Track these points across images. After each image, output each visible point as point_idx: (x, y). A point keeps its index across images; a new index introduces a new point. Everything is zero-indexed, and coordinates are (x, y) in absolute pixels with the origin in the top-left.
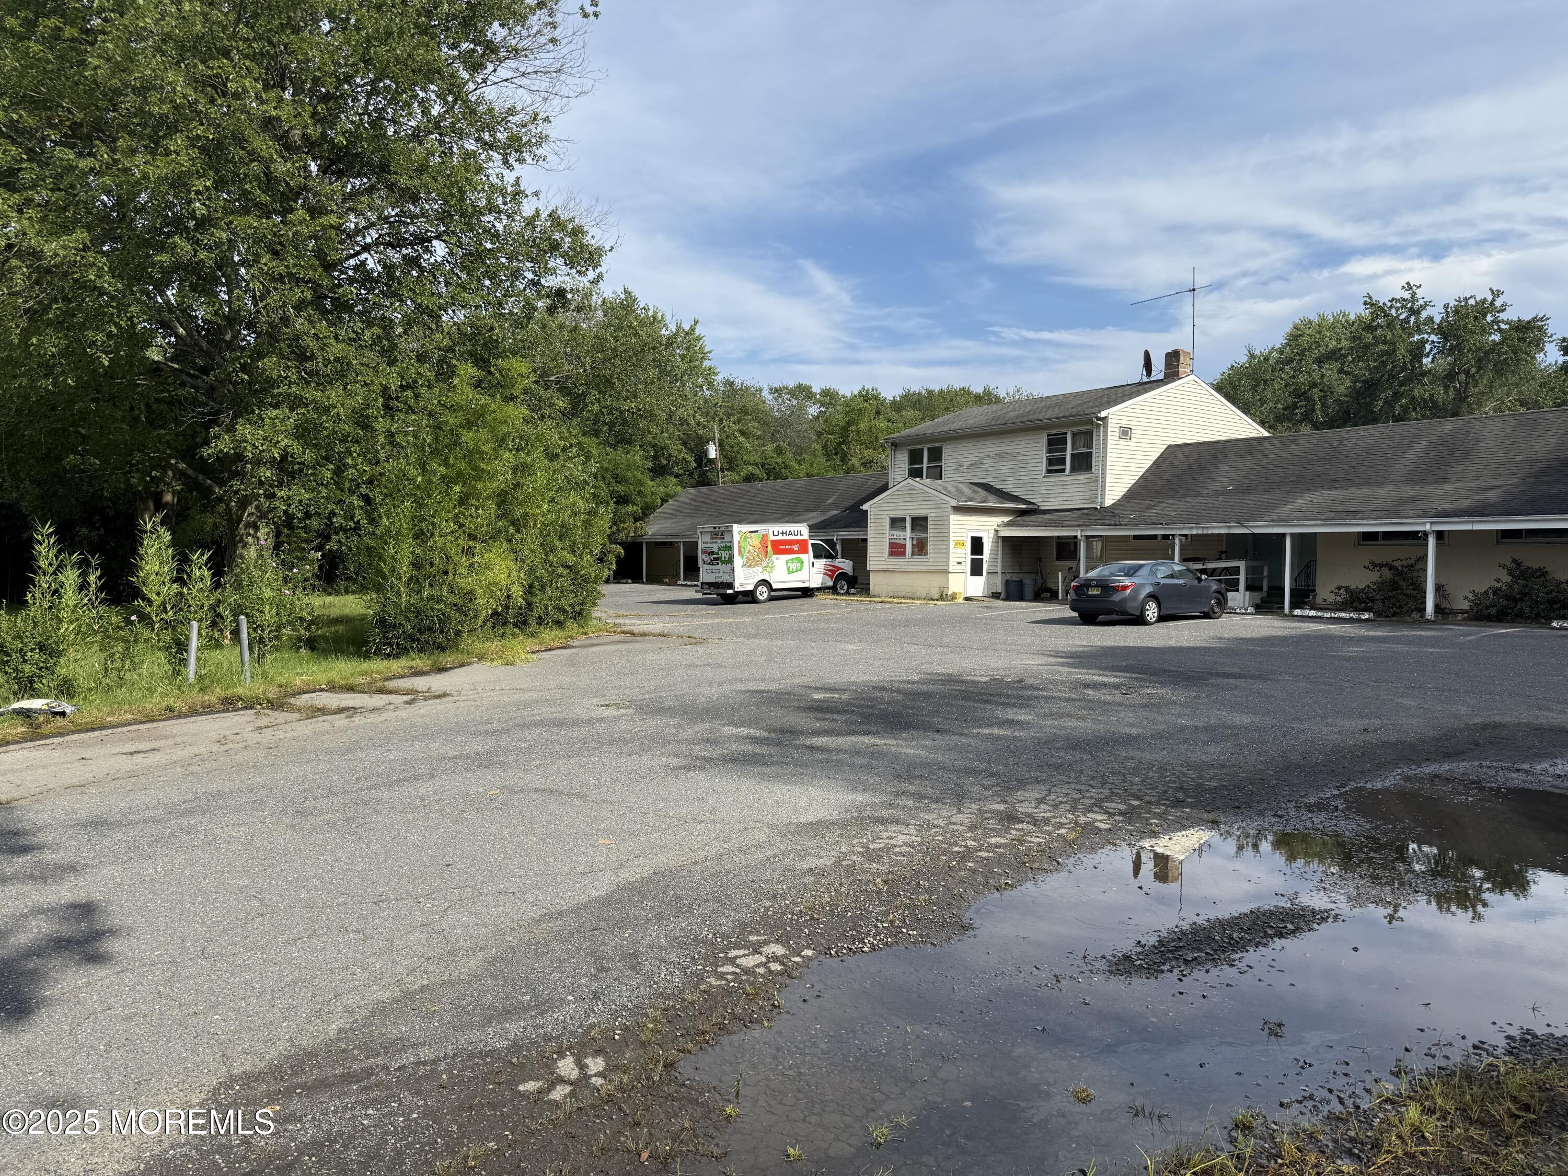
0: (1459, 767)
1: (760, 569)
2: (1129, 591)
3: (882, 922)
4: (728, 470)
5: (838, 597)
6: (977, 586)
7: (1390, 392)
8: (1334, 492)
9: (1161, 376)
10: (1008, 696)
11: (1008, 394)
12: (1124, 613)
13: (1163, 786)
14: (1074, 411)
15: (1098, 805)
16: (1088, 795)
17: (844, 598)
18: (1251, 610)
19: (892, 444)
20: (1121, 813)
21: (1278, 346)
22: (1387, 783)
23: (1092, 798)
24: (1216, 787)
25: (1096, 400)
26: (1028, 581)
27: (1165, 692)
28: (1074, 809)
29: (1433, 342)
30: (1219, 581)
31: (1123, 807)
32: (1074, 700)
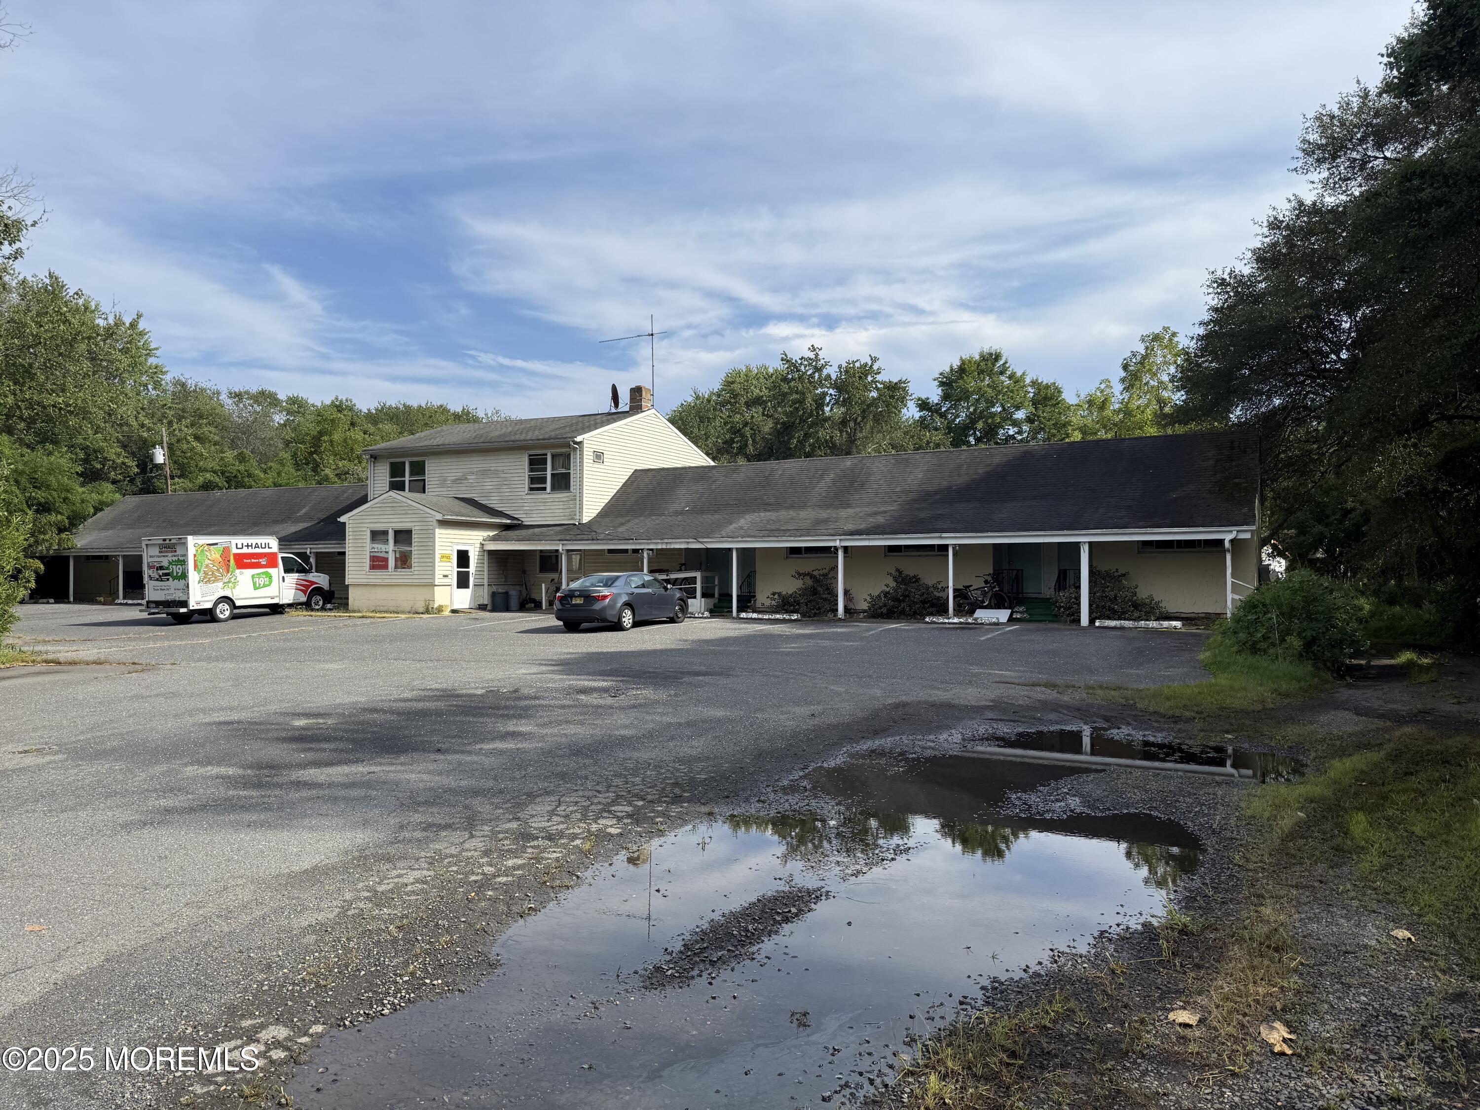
0: (886, 742)
1: (220, 584)
2: (608, 600)
3: (401, 976)
4: (179, 477)
5: (313, 613)
6: (463, 599)
7: (802, 433)
8: (768, 514)
9: (627, 409)
10: (506, 708)
11: (486, 415)
12: (604, 620)
13: (661, 783)
14: (553, 434)
15: (606, 810)
16: (596, 801)
17: (319, 614)
18: (707, 614)
19: (371, 456)
20: (629, 816)
21: (716, 390)
22: (838, 761)
23: (599, 803)
24: (706, 779)
25: (572, 425)
26: (513, 593)
27: (647, 693)
28: (584, 818)
29: (831, 395)
30: (680, 589)
31: (629, 809)
32: (569, 706)
